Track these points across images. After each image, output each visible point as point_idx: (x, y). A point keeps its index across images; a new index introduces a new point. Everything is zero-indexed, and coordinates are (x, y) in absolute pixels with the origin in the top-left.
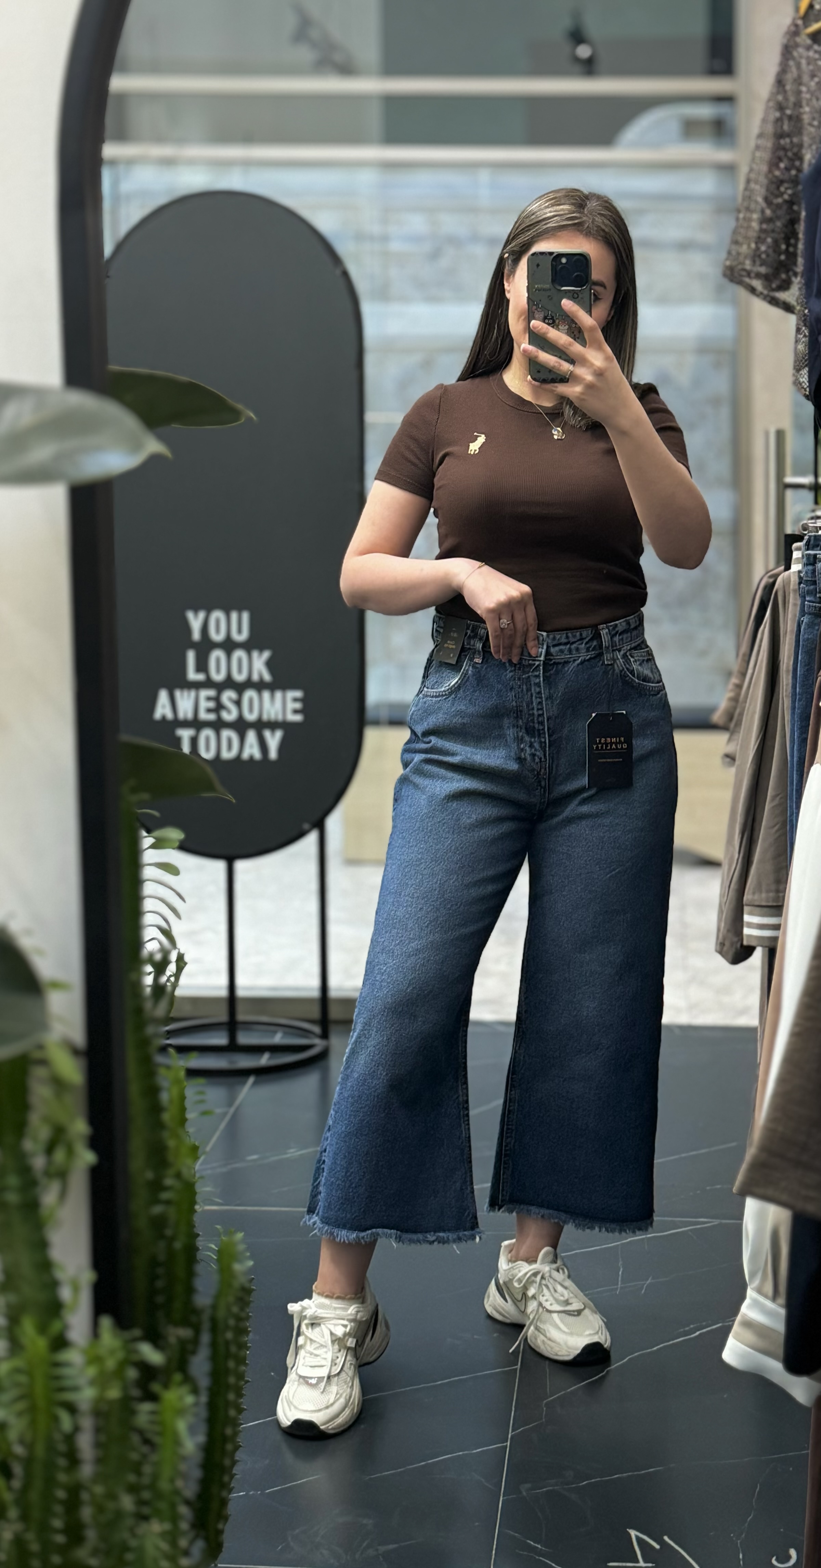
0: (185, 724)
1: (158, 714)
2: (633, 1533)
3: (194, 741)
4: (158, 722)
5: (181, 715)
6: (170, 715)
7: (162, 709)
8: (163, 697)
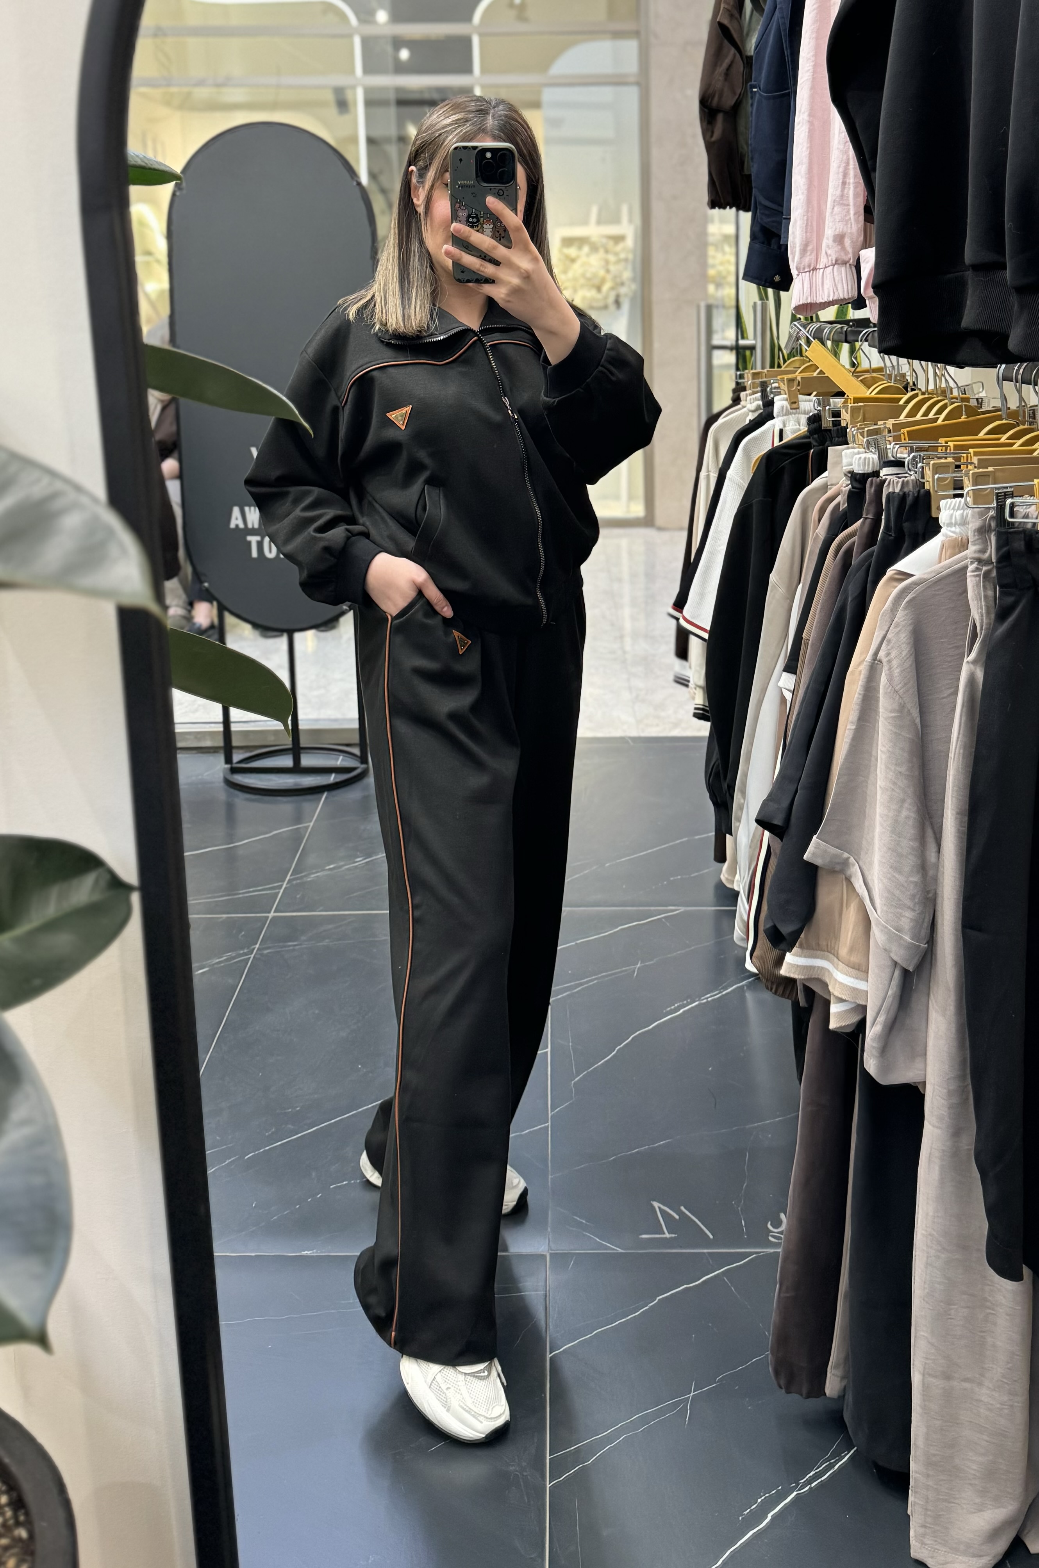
0: (253, 532)
1: (232, 526)
2: (656, 1205)
3: (260, 545)
4: (233, 530)
5: (250, 526)
6: (241, 526)
7: (236, 520)
8: (236, 511)
